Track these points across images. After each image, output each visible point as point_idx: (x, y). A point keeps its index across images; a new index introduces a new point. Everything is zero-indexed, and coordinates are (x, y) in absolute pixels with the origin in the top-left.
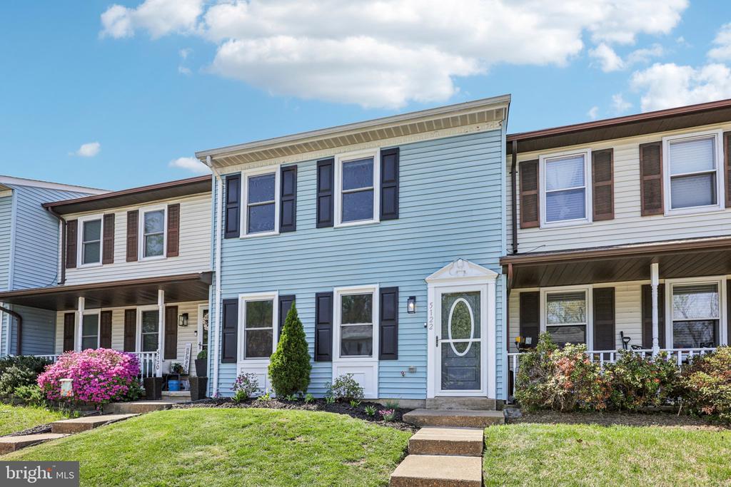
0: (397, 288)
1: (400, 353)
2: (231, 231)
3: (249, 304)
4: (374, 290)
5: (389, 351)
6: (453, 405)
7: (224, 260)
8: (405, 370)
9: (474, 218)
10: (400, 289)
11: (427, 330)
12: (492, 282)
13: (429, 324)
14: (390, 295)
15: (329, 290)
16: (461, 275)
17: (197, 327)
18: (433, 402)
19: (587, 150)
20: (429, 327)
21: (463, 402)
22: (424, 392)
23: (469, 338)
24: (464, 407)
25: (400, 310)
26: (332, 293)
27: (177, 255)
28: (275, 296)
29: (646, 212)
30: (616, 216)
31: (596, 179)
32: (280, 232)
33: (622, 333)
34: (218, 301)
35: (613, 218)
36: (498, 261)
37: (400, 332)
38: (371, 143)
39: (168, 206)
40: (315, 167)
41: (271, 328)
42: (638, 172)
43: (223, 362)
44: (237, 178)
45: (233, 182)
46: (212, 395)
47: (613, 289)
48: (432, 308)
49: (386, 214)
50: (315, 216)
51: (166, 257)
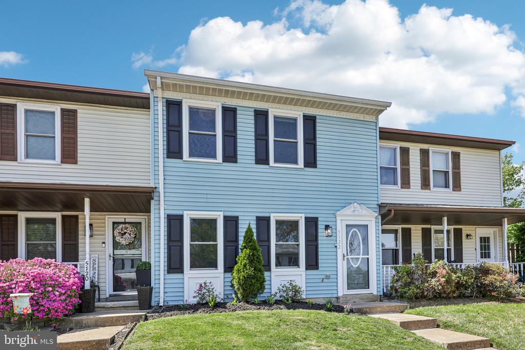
0: (317, 218)
1: (320, 265)
2: (173, 151)
3: (194, 221)
4: (301, 218)
5: (313, 264)
6: (356, 300)
7: (167, 177)
8: (323, 277)
9: (363, 177)
10: (319, 219)
11: (337, 249)
12: (374, 220)
13: (338, 244)
14: (312, 223)
15: (267, 215)
16: (356, 213)
17: (105, 239)
18: (344, 299)
19: (398, 145)
20: (338, 247)
21: (362, 298)
22: (336, 292)
23: (359, 255)
24: (362, 300)
25: (320, 234)
26: (269, 217)
27: (76, 163)
28: (220, 215)
29: (424, 187)
30: (411, 187)
31: (402, 164)
32: (223, 162)
33: (414, 254)
34: (162, 216)
35: (410, 188)
36: (376, 206)
37: (320, 250)
38: (296, 108)
39: (61, 109)
40: (253, 114)
41: (215, 243)
42: (419, 164)
43: (168, 272)
44: (179, 104)
45: (173, 107)
46: (158, 304)
47: (410, 229)
48: (340, 234)
49: (308, 163)
50: (254, 154)
51: (59, 162)
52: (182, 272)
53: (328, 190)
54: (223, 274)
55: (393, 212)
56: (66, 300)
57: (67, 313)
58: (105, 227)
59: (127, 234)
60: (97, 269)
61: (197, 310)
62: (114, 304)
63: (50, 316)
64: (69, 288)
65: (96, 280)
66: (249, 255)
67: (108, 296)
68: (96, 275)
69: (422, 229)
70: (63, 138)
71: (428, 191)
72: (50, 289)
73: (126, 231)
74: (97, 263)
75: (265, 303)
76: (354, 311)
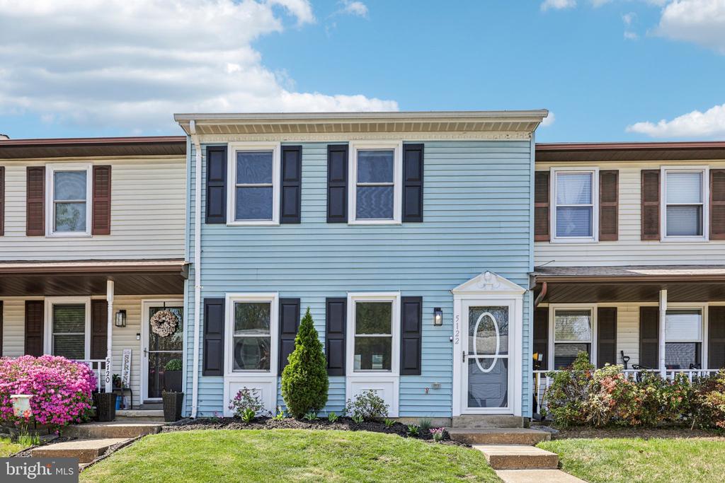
0: (421, 298)
1: (423, 368)
2: (214, 215)
3: (239, 306)
4: (395, 298)
5: (412, 366)
6: (481, 423)
7: (204, 249)
8: (429, 386)
9: (503, 230)
10: (424, 299)
11: (453, 345)
12: (520, 298)
13: (455, 338)
14: (412, 306)
15: (341, 295)
16: (489, 288)
17: (139, 329)
18: (459, 420)
20: (455, 341)
21: (492, 420)
22: (449, 409)
23: (495, 354)
24: (492, 425)
25: (424, 322)
26: (345, 299)
27: (108, 233)
28: (274, 297)
29: (646, 236)
30: (620, 238)
31: (603, 199)
32: (281, 223)
33: (622, 352)
34: (198, 300)
35: (617, 239)
36: (526, 276)
37: (423, 345)
38: (392, 135)
39: (94, 166)
40: (325, 151)
41: (267, 335)
42: (639, 196)
43: (204, 375)
44: (222, 150)
45: (216, 154)
46: (190, 415)
47: (615, 309)
48: (459, 322)
49: (409, 216)
50: (325, 209)
51: (90, 234)
52: (222, 374)
53: (441, 254)
54: (276, 379)
55: (545, 286)
56: (71, 404)
57: (71, 419)
58: (140, 314)
59: (165, 323)
60: (129, 368)
61: (227, 424)
62: (137, 413)
63: (52, 422)
64: (74, 391)
65: (128, 382)
66: (303, 353)
67: (142, 403)
68: (129, 375)
69: (641, 308)
70: (95, 203)
71: (657, 242)
72: (53, 391)
73: (164, 319)
74: (129, 360)
75: (325, 422)
76: (451, 438)
